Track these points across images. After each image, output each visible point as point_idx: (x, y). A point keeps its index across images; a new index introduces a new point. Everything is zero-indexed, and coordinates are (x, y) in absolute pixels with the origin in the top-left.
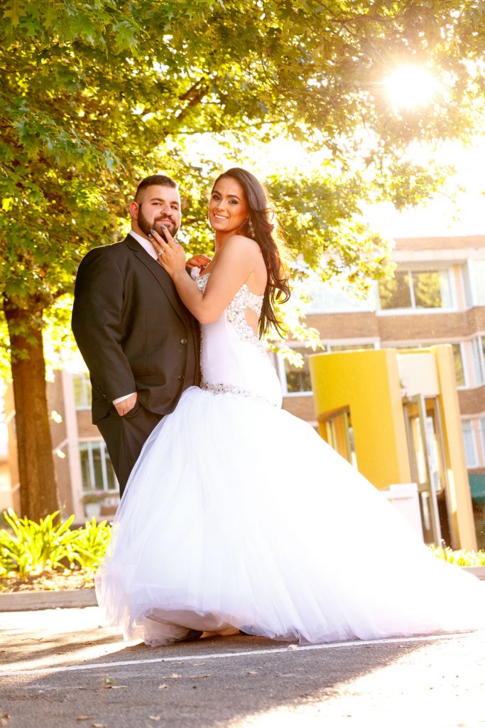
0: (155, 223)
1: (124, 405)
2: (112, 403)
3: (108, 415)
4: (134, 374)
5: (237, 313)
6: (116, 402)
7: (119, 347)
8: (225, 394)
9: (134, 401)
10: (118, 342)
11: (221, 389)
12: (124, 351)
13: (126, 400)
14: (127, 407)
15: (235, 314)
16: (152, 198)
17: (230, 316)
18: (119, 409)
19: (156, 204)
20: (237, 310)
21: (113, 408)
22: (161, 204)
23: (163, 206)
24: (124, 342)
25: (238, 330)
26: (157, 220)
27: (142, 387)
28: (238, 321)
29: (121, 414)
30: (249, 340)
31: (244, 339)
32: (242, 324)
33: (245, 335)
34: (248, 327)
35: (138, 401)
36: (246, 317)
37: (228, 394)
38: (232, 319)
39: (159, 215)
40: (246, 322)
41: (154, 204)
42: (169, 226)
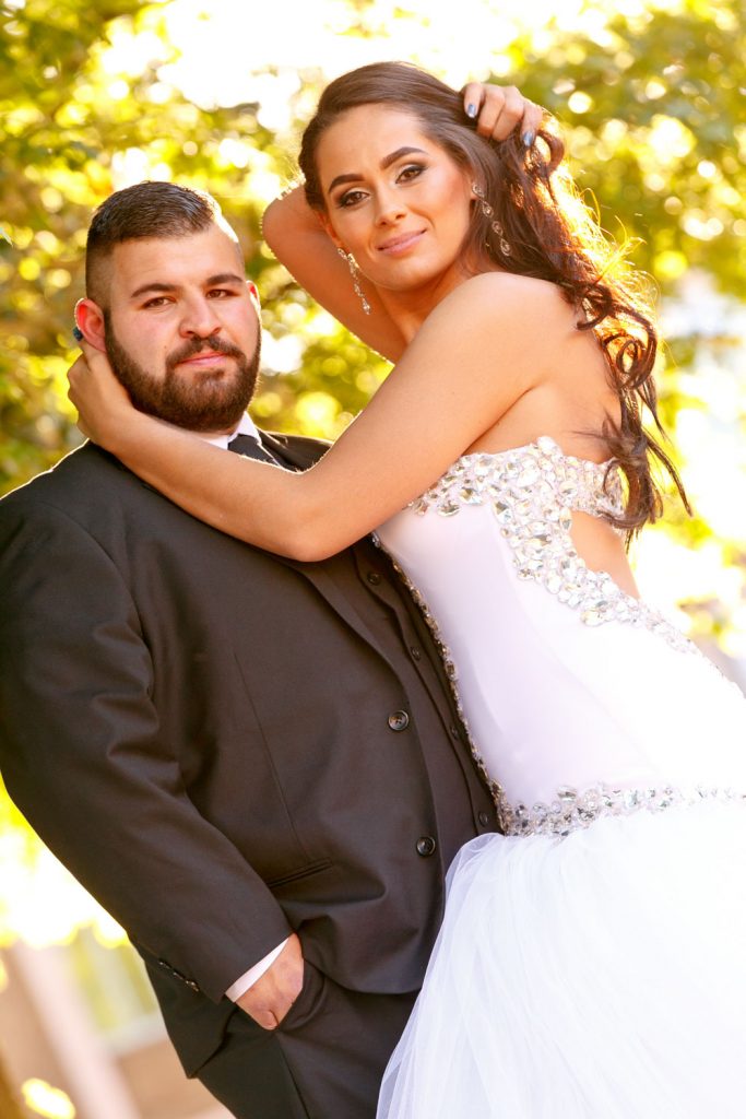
0: (170, 376)
1: (266, 992)
2: (225, 998)
3: (227, 1037)
4: (265, 880)
5: (543, 538)
6: (239, 990)
7: (186, 808)
8: (593, 824)
9: (298, 966)
10: (176, 790)
11: (573, 813)
12: (204, 812)
13: (268, 973)
14: (280, 995)
15: (537, 544)
16: (137, 285)
17: (522, 558)
18: (256, 1009)
19: (157, 302)
20: (540, 529)
21: (236, 1010)
22: (173, 300)
23: (181, 305)
24: (197, 786)
25: (564, 595)
26: (174, 362)
27: (307, 911)
28: (555, 565)
29: (271, 1025)
30: (609, 613)
31: (593, 618)
32: (570, 572)
33: (592, 604)
34: (591, 575)
35: (307, 962)
36: (575, 542)
37: (601, 821)
38: (533, 566)
39: (177, 344)
40: (581, 562)
41: (147, 306)
42: (219, 374)
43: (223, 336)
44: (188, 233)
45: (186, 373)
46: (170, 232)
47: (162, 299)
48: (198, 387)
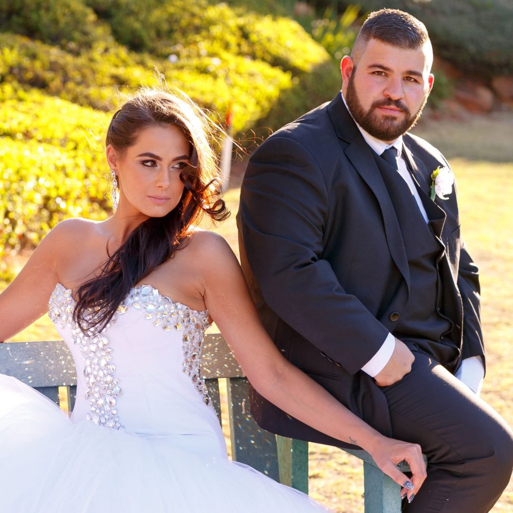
22: (386, 75)
23: (389, 79)
42: (394, 118)
43: (403, 102)
44: (406, 48)
45: (379, 113)
46: (397, 44)
47: (382, 72)
48: (382, 121)
